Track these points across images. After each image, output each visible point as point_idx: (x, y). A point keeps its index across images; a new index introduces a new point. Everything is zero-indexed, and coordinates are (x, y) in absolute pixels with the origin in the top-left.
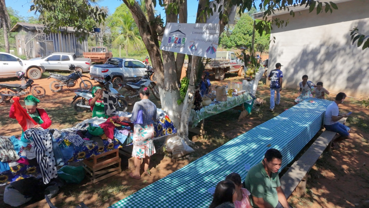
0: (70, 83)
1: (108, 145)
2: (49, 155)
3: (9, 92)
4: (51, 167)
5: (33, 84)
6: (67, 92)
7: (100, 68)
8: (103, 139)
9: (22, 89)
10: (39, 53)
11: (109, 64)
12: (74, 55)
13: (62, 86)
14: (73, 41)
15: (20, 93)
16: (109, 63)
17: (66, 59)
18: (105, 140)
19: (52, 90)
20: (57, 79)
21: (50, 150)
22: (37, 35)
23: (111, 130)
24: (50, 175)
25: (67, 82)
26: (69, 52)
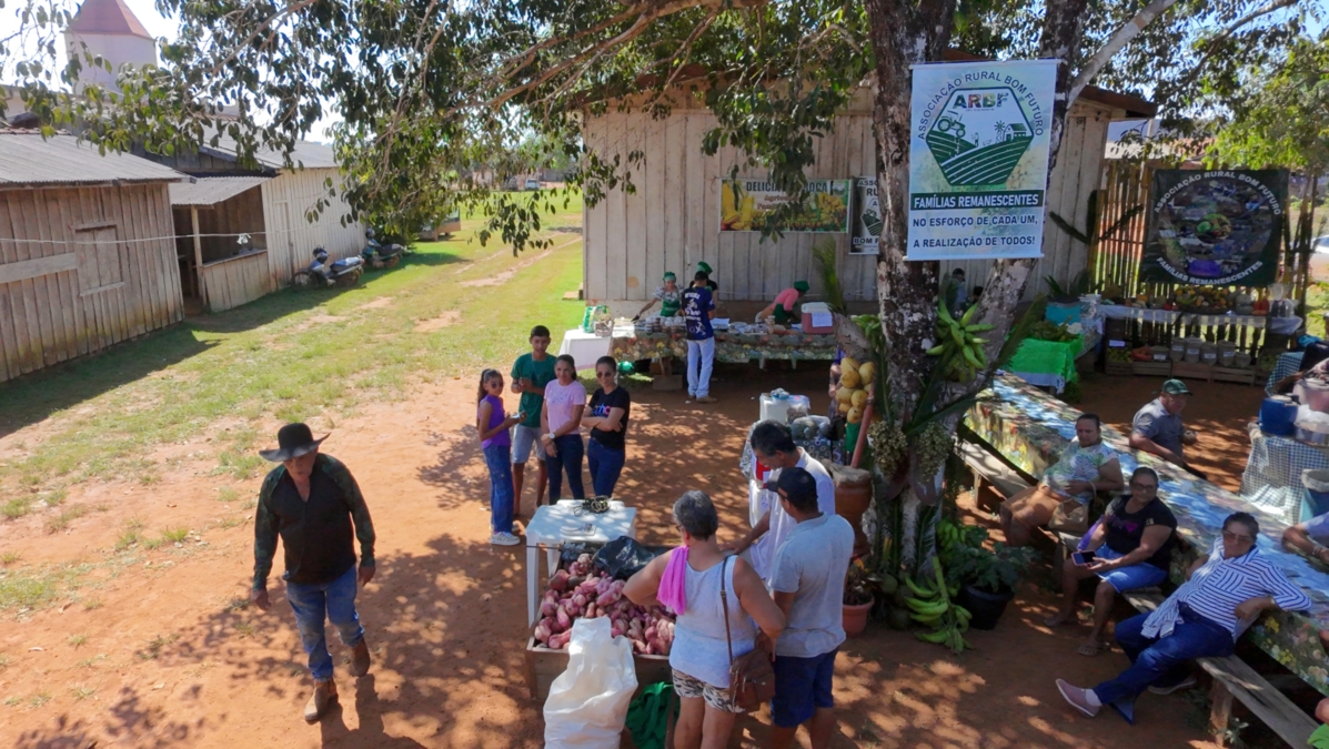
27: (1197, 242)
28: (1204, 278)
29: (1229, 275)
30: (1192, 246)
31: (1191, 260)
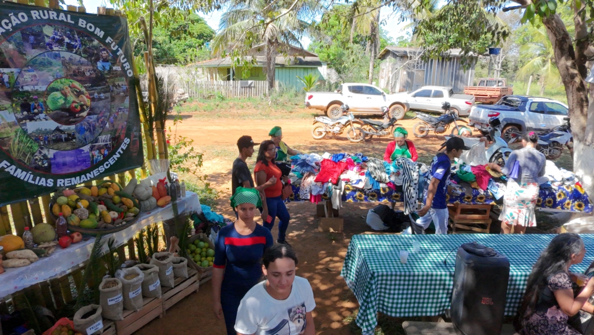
0: (440, 128)
1: (478, 196)
2: (414, 186)
3: (370, 130)
4: (414, 199)
5: (396, 123)
6: (434, 139)
7: (487, 110)
8: (473, 186)
9: (383, 128)
10: (404, 87)
11: (504, 105)
12: (451, 90)
13: (428, 131)
14: (453, 70)
15: (381, 133)
16: (503, 103)
17: (438, 95)
18: (475, 189)
19: (415, 134)
20: (423, 120)
21: (416, 182)
22: (407, 62)
23: (485, 178)
24: (411, 206)
25: (436, 126)
26: (444, 86)
27: (52, 125)
28: (74, 175)
29: (101, 163)
30: (47, 132)
31: (50, 153)
